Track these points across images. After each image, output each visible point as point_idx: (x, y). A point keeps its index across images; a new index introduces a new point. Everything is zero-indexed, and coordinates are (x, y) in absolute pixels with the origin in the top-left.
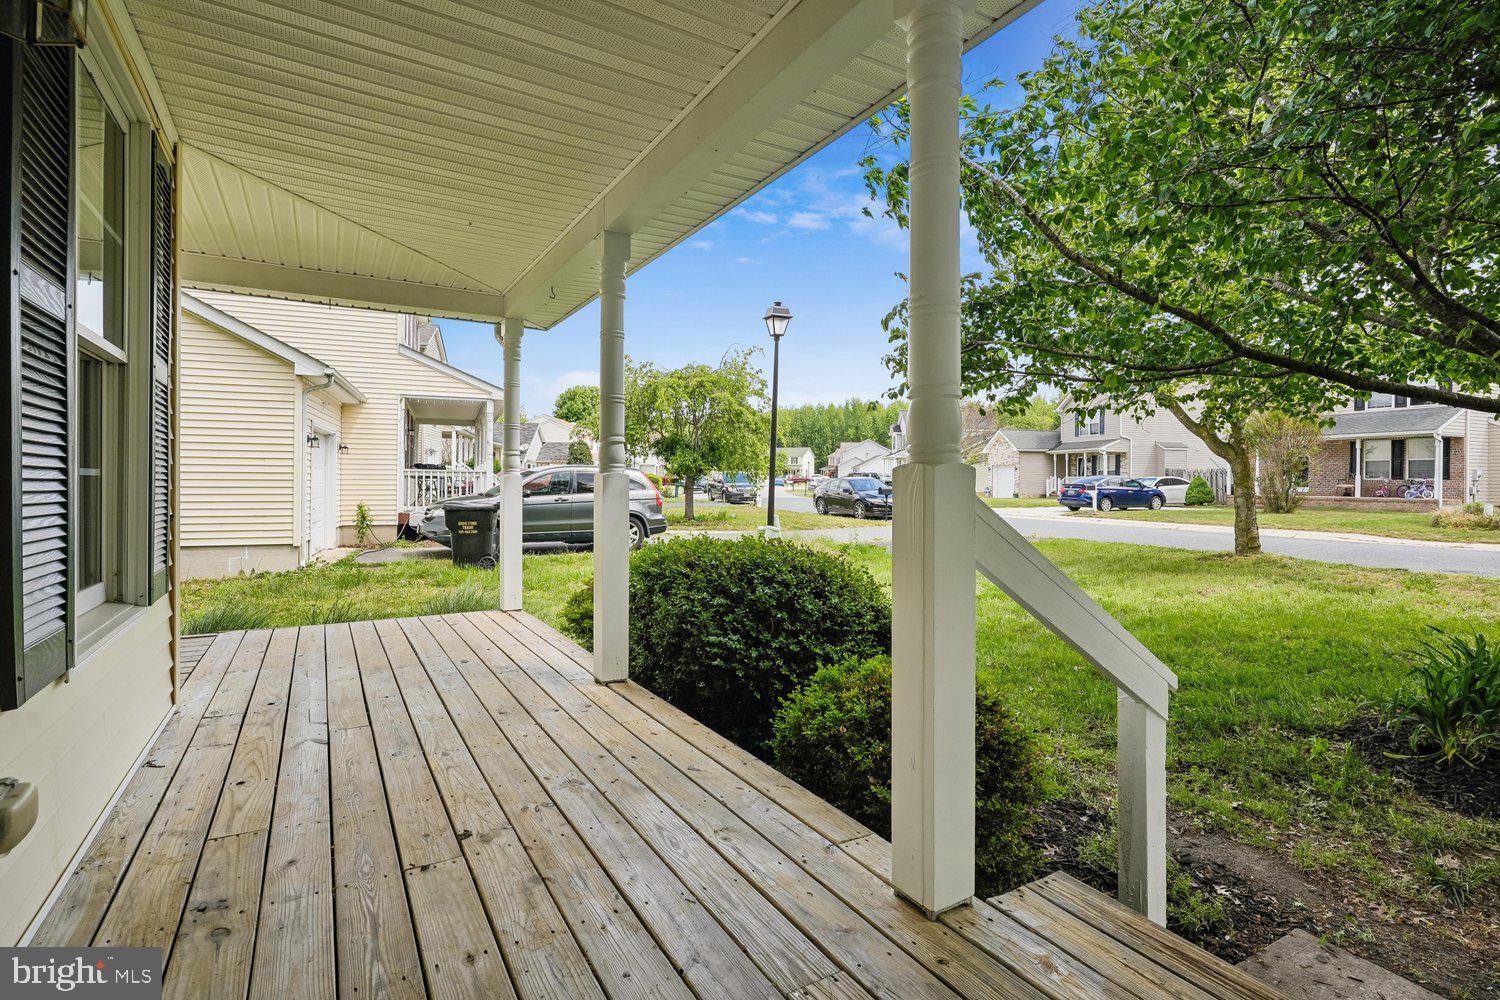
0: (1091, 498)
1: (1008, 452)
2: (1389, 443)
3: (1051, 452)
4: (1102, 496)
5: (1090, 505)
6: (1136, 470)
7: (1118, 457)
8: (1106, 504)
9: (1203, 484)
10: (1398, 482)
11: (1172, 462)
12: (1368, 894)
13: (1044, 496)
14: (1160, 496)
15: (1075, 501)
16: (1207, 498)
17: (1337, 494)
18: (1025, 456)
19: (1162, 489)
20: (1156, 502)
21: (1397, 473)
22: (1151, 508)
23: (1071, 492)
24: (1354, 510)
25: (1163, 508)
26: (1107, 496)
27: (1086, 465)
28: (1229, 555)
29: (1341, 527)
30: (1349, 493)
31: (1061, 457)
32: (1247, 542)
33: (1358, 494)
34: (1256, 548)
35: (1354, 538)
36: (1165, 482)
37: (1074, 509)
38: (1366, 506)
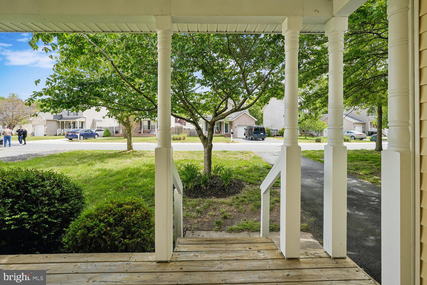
0: (77, 136)
1: (41, 120)
2: (147, 121)
3: (59, 121)
4: (81, 135)
5: (77, 138)
6: (88, 127)
7: (82, 123)
8: (82, 137)
9: (108, 131)
10: (149, 130)
11: (98, 125)
12: (192, 219)
13: (56, 135)
14: (97, 134)
15: (72, 137)
16: (109, 135)
17: (138, 133)
18: (49, 122)
19: (97, 132)
20: (96, 136)
21: (149, 128)
22: (95, 138)
23: (70, 134)
24: (141, 137)
25: (98, 138)
26: (82, 135)
27: (72, 125)
28: (126, 151)
29: (141, 141)
30: (140, 133)
31: (63, 122)
32: (130, 147)
33: (142, 133)
34: (132, 149)
35: (145, 143)
36: (98, 130)
37: (71, 139)
38: (144, 136)
